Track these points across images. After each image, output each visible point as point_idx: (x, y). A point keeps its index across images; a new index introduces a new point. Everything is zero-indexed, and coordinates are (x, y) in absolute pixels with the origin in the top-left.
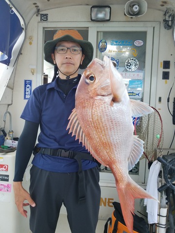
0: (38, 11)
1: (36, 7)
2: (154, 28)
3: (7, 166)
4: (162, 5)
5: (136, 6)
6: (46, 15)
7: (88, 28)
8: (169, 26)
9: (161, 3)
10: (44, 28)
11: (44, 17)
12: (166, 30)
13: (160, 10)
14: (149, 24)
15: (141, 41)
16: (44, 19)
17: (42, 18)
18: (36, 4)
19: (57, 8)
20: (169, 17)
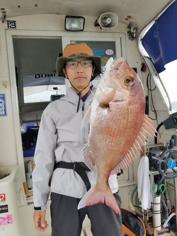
0: (5, 17)
1: (3, 12)
2: (121, 38)
3: (4, 194)
4: (127, 19)
5: (109, 19)
6: (14, 22)
7: (61, 37)
8: (133, 37)
9: (126, 17)
10: (13, 36)
11: (12, 25)
12: (130, 41)
13: (123, 23)
14: (116, 35)
15: (111, 51)
16: (12, 26)
17: (10, 25)
18: (4, 9)
19: (26, 15)
20: (134, 29)
